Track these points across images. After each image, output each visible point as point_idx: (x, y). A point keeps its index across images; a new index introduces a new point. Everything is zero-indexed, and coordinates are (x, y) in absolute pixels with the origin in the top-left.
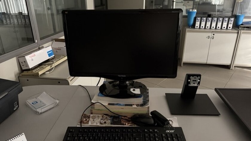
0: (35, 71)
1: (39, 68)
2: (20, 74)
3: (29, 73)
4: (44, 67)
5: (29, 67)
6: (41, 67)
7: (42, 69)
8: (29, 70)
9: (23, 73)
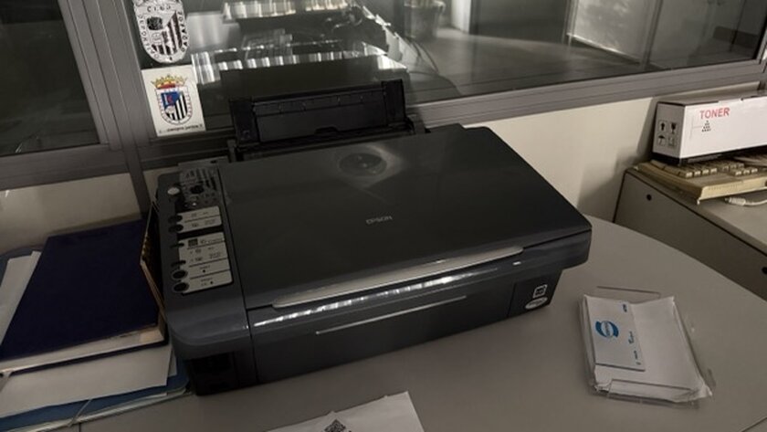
0: (693, 176)
1: (714, 170)
2: (637, 161)
3: (669, 173)
4: (738, 173)
5: (679, 154)
6: (725, 167)
7: (728, 177)
8: (674, 162)
9: (646, 165)
